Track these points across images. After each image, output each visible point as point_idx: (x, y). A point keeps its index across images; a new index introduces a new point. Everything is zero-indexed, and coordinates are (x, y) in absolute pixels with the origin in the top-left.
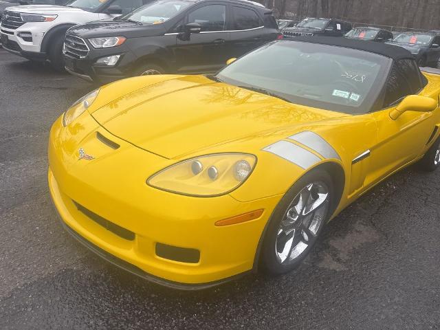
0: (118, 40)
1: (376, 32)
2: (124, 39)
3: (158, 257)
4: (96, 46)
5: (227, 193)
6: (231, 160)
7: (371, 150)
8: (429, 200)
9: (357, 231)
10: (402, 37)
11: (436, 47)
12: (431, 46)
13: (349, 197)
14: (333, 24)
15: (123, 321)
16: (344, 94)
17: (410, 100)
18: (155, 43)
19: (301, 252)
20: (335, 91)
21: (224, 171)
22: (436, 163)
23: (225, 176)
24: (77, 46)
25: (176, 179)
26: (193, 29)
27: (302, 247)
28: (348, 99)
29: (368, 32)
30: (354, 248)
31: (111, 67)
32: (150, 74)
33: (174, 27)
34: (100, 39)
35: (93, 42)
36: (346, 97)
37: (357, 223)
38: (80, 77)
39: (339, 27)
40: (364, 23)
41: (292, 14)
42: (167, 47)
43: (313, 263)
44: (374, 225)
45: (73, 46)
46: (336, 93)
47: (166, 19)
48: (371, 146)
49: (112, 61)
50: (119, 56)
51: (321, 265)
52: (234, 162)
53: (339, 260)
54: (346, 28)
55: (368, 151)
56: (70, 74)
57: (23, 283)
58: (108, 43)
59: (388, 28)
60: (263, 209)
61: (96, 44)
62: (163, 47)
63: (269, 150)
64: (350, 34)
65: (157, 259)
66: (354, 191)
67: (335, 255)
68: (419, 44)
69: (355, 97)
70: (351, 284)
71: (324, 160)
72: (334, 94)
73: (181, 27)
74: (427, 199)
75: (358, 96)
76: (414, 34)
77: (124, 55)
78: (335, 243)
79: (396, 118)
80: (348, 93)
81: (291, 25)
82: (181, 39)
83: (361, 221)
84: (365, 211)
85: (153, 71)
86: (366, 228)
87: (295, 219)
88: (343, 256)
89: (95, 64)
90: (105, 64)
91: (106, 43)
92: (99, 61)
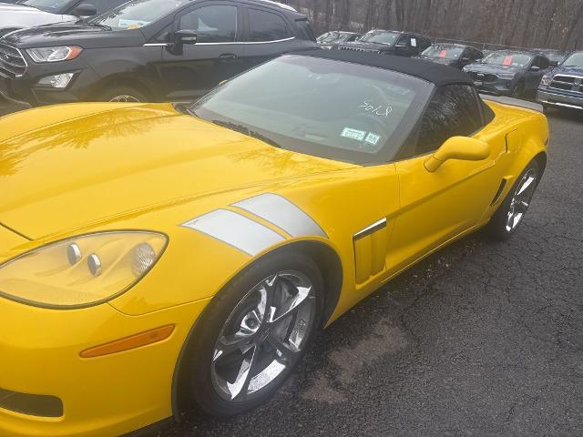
0: (70, 51)
1: (461, 51)
2: (80, 50)
4: (38, 60)
5: (106, 301)
6: (128, 242)
7: (389, 218)
8: (492, 283)
9: (377, 336)
10: (494, 56)
11: (536, 70)
12: (530, 69)
13: (359, 287)
14: (406, 39)
16: (357, 135)
17: (455, 143)
18: (130, 57)
19: (272, 377)
20: (346, 130)
21: (114, 261)
22: (508, 228)
23: (113, 270)
24: (11, 59)
26: (186, 39)
27: (274, 369)
28: (362, 142)
29: (452, 51)
30: (365, 364)
31: (60, 90)
32: (122, 101)
33: (159, 34)
34: (44, 49)
35: (33, 54)
36: (360, 139)
37: (380, 322)
38: (16, 104)
39: (413, 42)
40: (449, 38)
41: (357, 25)
42: (148, 63)
43: (294, 393)
44: (404, 325)
45: (6, 59)
46: (347, 132)
47: (146, 23)
48: (389, 213)
49: (62, 81)
50: (71, 75)
51: (305, 396)
52: (132, 246)
53: (337, 386)
54: (423, 44)
55: (384, 220)
56: (7, 101)
58: (56, 55)
59: (477, 46)
60: (174, 325)
61: (37, 57)
63: (193, 226)
64: (427, 52)
66: (368, 278)
67: (332, 377)
68: (514, 66)
69: (373, 139)
70: (345, 426)
71: (289, 238)
72: (343, 135)
73: (169, 34)
74: (489, 282)
75: (378, 138)
76: (509, 54)
77: (79, 74)
78: (336, 357)
79: (435, 168)
80: (363, 133)
81: (352, 39)
82: (171, 52)
83: (385, 320)
84: (397, 303)
85: (127, 97)
86: (393, 329)
87: (255, 330)
88: (345, 378)
89: (36, 85)
90: (51, 86)
91: (52, 55)
92: (43, 82)
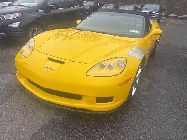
0: (17, 15)
1: (113, 6)
2: (20, 14)
3: (97, 103)
4: (6, 18)
5: (121, 73)
10: (123, 7)
15: (88, 131)
16: (134, 31)
21: (115, 65)
23: (116, 67)
25: (96, 71)
26: (51, 8)
31: (16, 28)
33: (42, 7)
34: (7, 15)
35: (4, 16)
46: (131, 31)
49: (16, 25)
50: (19, 23)
57: (36, 129)
58: (12, 17)
60: (132, 77)
61: (6, 17)
62: (39, 17)
63: (128, 55)
65: (97, 104)
69: (138, 32)
71: (144, 56)
77: (22, 22)
79: (151, 38)
85: (37, 28)
89: (7, 27)
90: (13, 27)
91: (11, 17)
92: (9, 26)
